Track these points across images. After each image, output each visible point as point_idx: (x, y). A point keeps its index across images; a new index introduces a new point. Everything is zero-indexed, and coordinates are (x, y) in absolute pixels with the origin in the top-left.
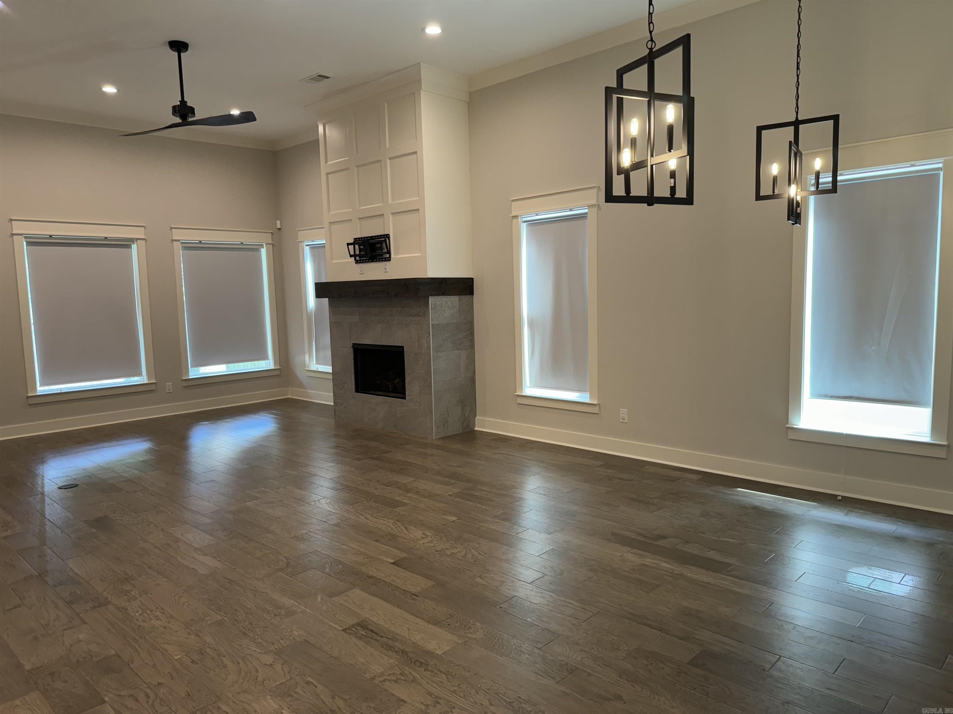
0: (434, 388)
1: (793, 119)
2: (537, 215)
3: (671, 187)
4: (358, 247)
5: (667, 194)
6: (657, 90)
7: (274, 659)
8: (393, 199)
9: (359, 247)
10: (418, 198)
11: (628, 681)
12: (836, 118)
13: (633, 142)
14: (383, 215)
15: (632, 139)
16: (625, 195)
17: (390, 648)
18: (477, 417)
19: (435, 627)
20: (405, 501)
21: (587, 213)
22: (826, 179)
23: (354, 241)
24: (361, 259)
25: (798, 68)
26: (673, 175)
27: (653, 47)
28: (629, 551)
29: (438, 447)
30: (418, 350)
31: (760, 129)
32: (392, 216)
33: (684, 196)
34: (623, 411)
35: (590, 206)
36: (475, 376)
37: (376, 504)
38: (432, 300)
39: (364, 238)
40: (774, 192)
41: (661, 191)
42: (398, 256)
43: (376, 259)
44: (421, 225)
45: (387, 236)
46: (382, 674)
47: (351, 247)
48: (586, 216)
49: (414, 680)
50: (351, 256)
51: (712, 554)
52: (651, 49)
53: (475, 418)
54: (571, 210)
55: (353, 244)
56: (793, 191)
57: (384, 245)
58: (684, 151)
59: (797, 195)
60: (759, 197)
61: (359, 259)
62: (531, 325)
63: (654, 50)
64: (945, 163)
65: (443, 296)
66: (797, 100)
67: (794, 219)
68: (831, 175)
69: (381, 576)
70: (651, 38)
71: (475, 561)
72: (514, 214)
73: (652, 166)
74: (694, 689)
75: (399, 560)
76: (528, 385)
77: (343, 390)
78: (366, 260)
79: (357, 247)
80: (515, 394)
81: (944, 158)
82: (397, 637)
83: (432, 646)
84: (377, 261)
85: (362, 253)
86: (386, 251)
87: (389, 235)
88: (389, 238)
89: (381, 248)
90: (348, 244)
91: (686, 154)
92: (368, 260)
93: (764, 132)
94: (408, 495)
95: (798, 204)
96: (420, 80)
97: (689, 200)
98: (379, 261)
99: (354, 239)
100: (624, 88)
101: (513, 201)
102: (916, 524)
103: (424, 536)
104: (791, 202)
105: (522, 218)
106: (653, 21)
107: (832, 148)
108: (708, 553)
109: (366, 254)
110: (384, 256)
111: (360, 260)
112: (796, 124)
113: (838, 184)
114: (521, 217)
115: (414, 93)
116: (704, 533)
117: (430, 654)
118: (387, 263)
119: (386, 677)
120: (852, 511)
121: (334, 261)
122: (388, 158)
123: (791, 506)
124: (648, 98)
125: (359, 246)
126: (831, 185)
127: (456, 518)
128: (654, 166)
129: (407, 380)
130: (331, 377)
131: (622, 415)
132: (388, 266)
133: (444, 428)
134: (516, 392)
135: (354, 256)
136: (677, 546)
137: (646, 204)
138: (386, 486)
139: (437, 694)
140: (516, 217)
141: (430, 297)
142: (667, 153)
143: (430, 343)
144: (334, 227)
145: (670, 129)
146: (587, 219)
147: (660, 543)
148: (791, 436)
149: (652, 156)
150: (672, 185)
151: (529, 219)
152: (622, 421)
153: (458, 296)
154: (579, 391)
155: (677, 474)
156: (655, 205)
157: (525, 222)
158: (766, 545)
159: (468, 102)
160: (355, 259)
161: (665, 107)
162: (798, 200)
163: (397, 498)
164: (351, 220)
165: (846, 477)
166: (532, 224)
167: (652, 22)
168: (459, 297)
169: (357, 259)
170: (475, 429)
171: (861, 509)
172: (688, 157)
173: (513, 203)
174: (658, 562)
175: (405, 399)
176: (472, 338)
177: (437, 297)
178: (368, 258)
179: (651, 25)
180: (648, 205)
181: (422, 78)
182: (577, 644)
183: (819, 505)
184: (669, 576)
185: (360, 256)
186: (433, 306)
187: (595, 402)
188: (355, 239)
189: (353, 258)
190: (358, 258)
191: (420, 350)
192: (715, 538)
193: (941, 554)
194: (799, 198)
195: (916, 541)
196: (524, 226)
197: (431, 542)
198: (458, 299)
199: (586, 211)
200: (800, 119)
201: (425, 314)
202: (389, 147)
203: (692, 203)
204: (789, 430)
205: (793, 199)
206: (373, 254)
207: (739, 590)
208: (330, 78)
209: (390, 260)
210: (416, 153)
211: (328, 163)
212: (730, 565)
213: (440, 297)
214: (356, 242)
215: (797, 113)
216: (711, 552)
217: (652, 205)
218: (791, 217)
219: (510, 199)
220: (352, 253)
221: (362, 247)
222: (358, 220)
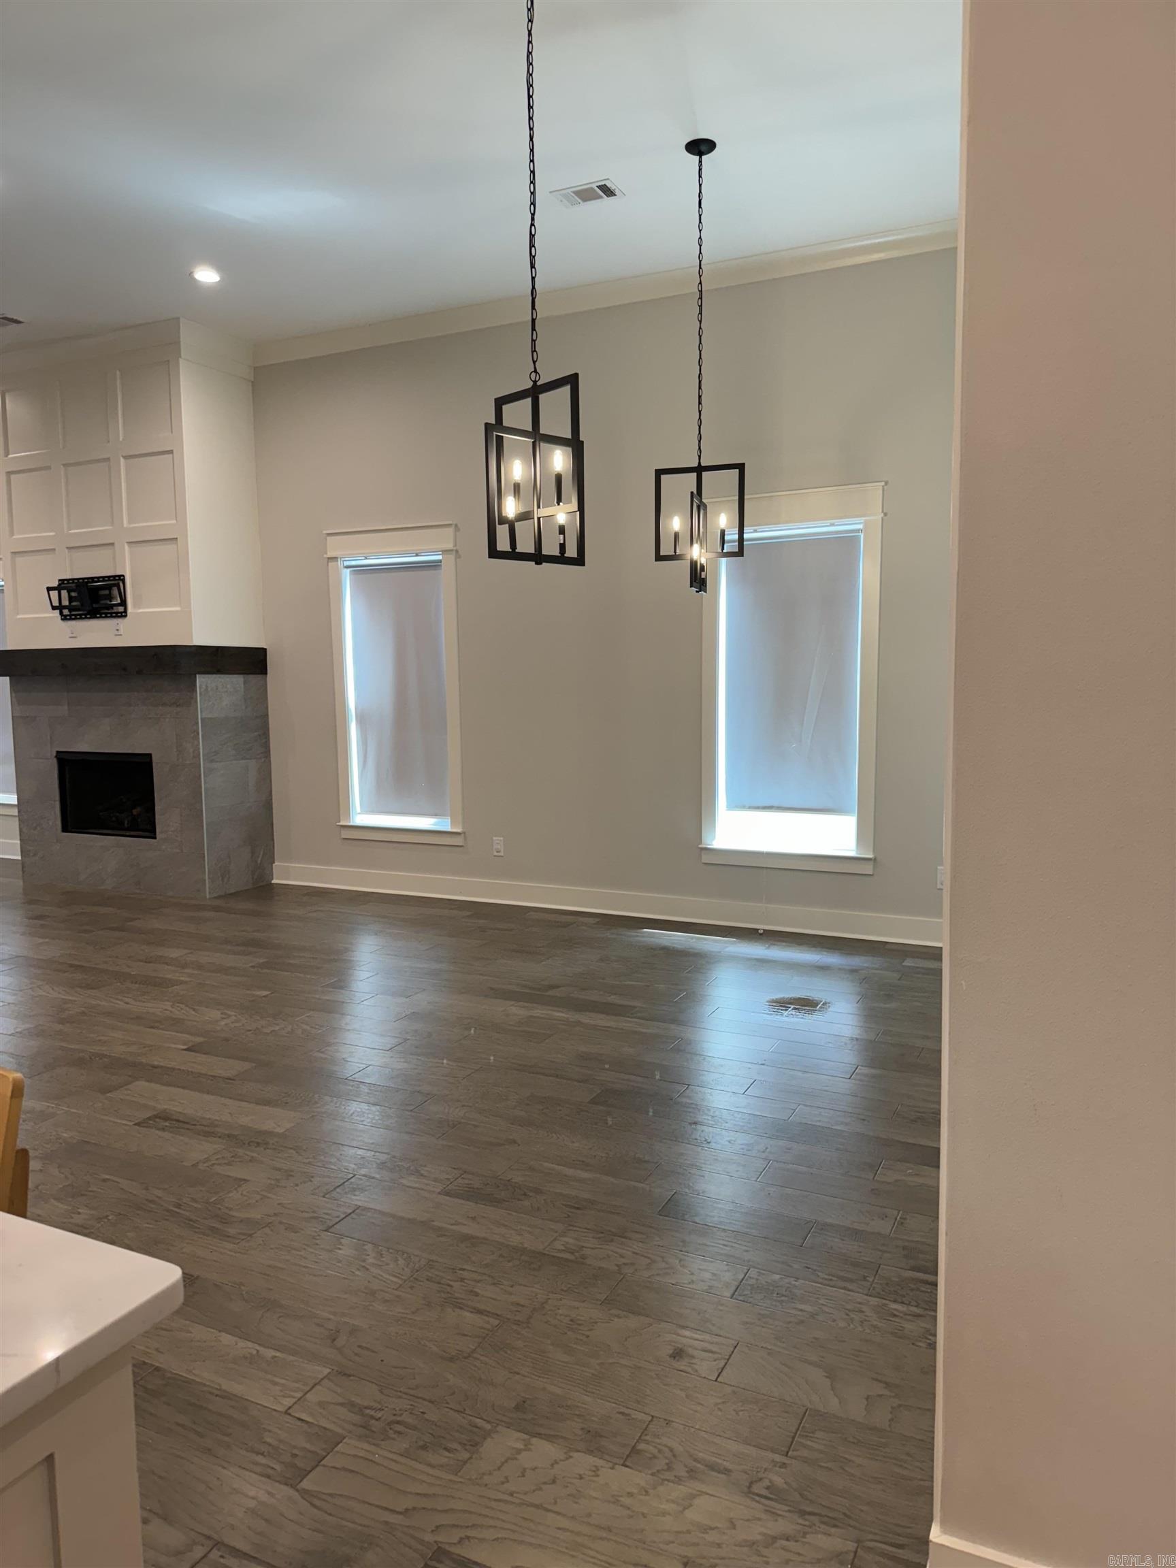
0: (206, 818)
1: (696, 465)
2: (366, 558)
3: (560, 544)
4: (67, 594)
5: (556, 552)
6: (542, 431)
7: (43, 1164)
8: (130, 522)
9: (69, 594)
10: (175, 522)
11: (522, 1126)
12: (741, 467)
13: (517, 488)
14: (112, 544)
15: (515, 484)
16: (510, 550)
17: (208, 1134)
18: (276, 864)
19: (267, 1107)
20: (182, 978)
21: (440, 561)
22: (732, 535)
23: (59, 585)
24: (74, 613)
25: (700, 403)
26: (562, 530)
27: (537, 379)
28: (512, 1005)
29: (216, 909)
30: (178, 760)
31: (659, 473)
32: (129, 546)
33: (575, 555)
34: (498, 840)
35: (444, 552)
36: (272, 799)
37: (137, 985)
38: (201, 680)
39: (78, 579)
40: (675, 552)
41: (550, 549)
42: (141, 611)
43: (101, 614)
44: (180, 564)
45: (121, 578)
46: (207, 1160)
47: (54, 594)
48: (440, 566)
49: (252, 1160)
50: (54, 608)
51: (613, 999)
52: (535, 382)
53: (272, 866)
54: (417, 555)
55: (59, 589)
56: (697, 553)
57: (115, 591)
58: (574, 506)
59: (700, 557)
60: (659, 558)
61: (69, 613)
62: (361, 720)
63: (538, 383)
64: (866, 524)
65: (218, 675)
66: (700, 441)
67: (698, 585)
68: (737, 532)
69: (173, 1064)
70: (535, 368)
71: (308, 1036)
72: (330, 554)
73: (539, 519)
74: (596, 1124)
75: (193, 1046)
76: (358, 809)
77: (39, 828)
78: (80, 615)
79: (64, 593)
80: (338, 824)
81: (862, 520)
82: (216, 1122)
83: (269, 1125)
84: (101, 617)
85: (74, 604)
86: (119, 601)
87: (123, 576)
88: (123, 581)
89: (110, 597)
90: (49, 589)
91: (577, 510)
92: (85, 615)
93: (663, 477)
94: (186, 971)
95: (702, 568)
96: (179, 343)
97: (580, 561)
98: (106, 617)
99: (60, 580)
100: (504, 425)
101: (329, 534)
102: (841, 953)
103: (223, 1016)
104: (693, 564)
105: (343, 561)
106: (537, 350)
107: (737, 498)
108: (609, 998)
109: (82, 605)
110: (115, 609)
111: (70, 615)
112: (699, 470)
113: (745, 543)
114: (343, 559)
115: (168, 361)
116: (604, 979)
117: (270, 1134)
118: (119, 620)
119: (213, 1162)
120: (774, 945)
121: (19, 617)
122: (123, 456)
123: (706, 944)
124: (532, 439)
125: (69, 592)
126: (737, 544)
127: (269, 992)
128: (541, 519)
129: (158, 808)
130: (15, 812)
131: (495, 847)
132: (122, 626)
133: (223, 880)
134: (339, 822)
135: (60, 608)
136: (572, 995)
137: (534, 563)
138: (146, 962)
139: (286, 1168)
140: (335, 559)
141: (197, 676)
142: (555, 506)
143: (199, 749)
144: (20, 560)
145: (559, 478)
146: (441, 569)
147: (550, 993)
148: (706, 858)
149: (539, 507)
150: (562, 542)
151: (353, 563)
152: (496, 854)
153: (242, 676)
154: (435, 815)
155: (570, 918)
156: (544, 564)
157: (348, 567)
158: (676, 985)
159: (252, 382)
160: (61, 613)
161: (552, 451)
162: (702, 562)
163: (169, 976)
164: (54, 550)
165: (768, 905)
166: (359, 571)
167: (535, 351)
168: (244, 678)
169: (64, 614)
170: (273, 882)
171: (783, 941)
172: (578, 513)
173: (328, 538)
174: (549, 1012)
175: (155, 838)
176: (266, 742)
177: (210, 676)
178: (85, 612)
179: (535, 353)
180: (537, 563)
181: (181, 340)
182: (458, 1101)
183: (738, 941)
184: (563, 1024)
185: (70, 608)
186: (202, 690)
187: (459, 830)
188: (62, 581)
189: (57, 612)
190: (66, 612)
191: (180, 760)
192: (618, 983)
193: (864, 979)
194: (703, 561)
195: (840, 969)
196: (347, 575)
197: (236, 1021)
198: (242, 679)
199: (440, 557)
200: (703, 464)
201: (190, 701)
202: (123, 439)
203: (583, 564)
204: (703, 852)
205: (696, 562)
206: (94, 606)
207: (644, 1031)
208: (22, 322)
209: (126, 616)
210: (171, 452)
211: (10, 456)
212: (635, 1007)
213: (214, 676)
214: (63, 585)
215: (700, 457)
216: (612, 997)
217: (541, 564)
218: (694, 583)
219: (325, 532)
220: (56, 603)
221: (73, 594)
222: (67, 550)
